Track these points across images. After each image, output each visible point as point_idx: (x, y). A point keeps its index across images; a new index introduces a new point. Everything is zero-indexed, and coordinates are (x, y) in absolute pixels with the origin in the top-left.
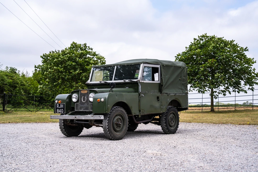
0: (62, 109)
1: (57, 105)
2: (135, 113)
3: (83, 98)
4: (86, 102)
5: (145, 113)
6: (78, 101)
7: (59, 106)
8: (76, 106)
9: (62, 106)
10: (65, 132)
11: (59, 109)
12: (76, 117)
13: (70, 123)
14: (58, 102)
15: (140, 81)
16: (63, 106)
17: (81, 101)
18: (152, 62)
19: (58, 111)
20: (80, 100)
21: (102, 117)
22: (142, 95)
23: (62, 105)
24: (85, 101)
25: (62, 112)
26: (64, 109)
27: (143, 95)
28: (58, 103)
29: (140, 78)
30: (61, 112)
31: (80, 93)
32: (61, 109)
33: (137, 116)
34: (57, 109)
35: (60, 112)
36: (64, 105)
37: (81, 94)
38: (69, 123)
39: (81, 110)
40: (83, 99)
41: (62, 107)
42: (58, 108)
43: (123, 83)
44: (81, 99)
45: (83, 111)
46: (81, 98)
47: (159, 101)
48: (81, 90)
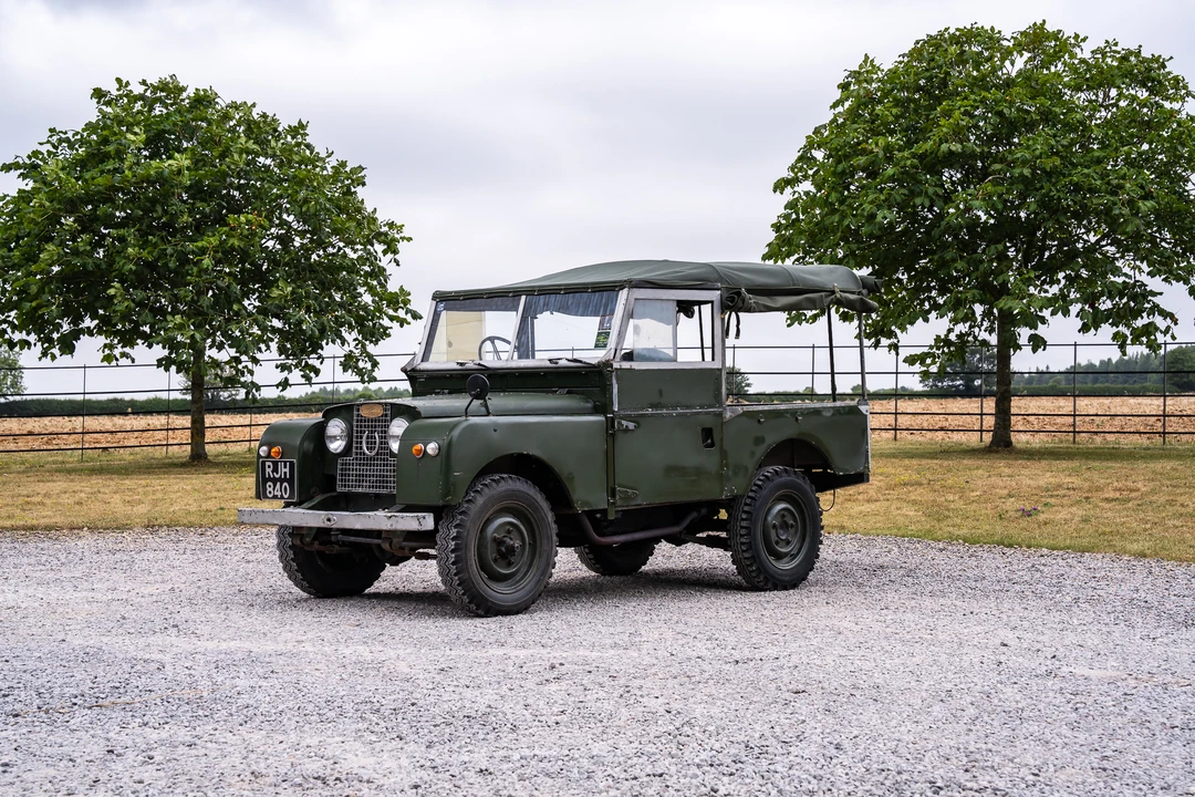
0: (285, 484)
1: (267, 464)
2: (586, 503)
3: (368, 438)
4: (377, 454)
5: (639, 502)
6: (347, 451)
7: (275, 470)
8: (342, 470)
9: (284, 470)
10: (299, 575)
11: (275, 481)
12: (329, 520)
13: (317, 542)
14: (269, 453)
15: (616, 365)
16: (287, 470)
17: (361, 448)
18: (675, 278)
19: (269, 489)
20: (354, 445)
21: (428, 522)
22: (623, 422)
23: (285, 467)
24: (374, 452)
25: (286, 496)
26: (291, 482)
27: (631, 426)
28: (269, 456)
29: (613, 351)
30: (282, 497)
31: (358, 415)
32: (282, 481)
33: (598, 516)
34: (265, 481)
35: (279, 494)
36: (292, 464)
37: (361, 419)
38: (312, 543)
39: (360, 490)
40: (367, 443)
41: (285, 473)
42: (270, 479)
43: (545, 373)
44: (361, 443)
45: (368, 490)
46: (361, 438)
47: (712, 445)
48: (358, 405)
